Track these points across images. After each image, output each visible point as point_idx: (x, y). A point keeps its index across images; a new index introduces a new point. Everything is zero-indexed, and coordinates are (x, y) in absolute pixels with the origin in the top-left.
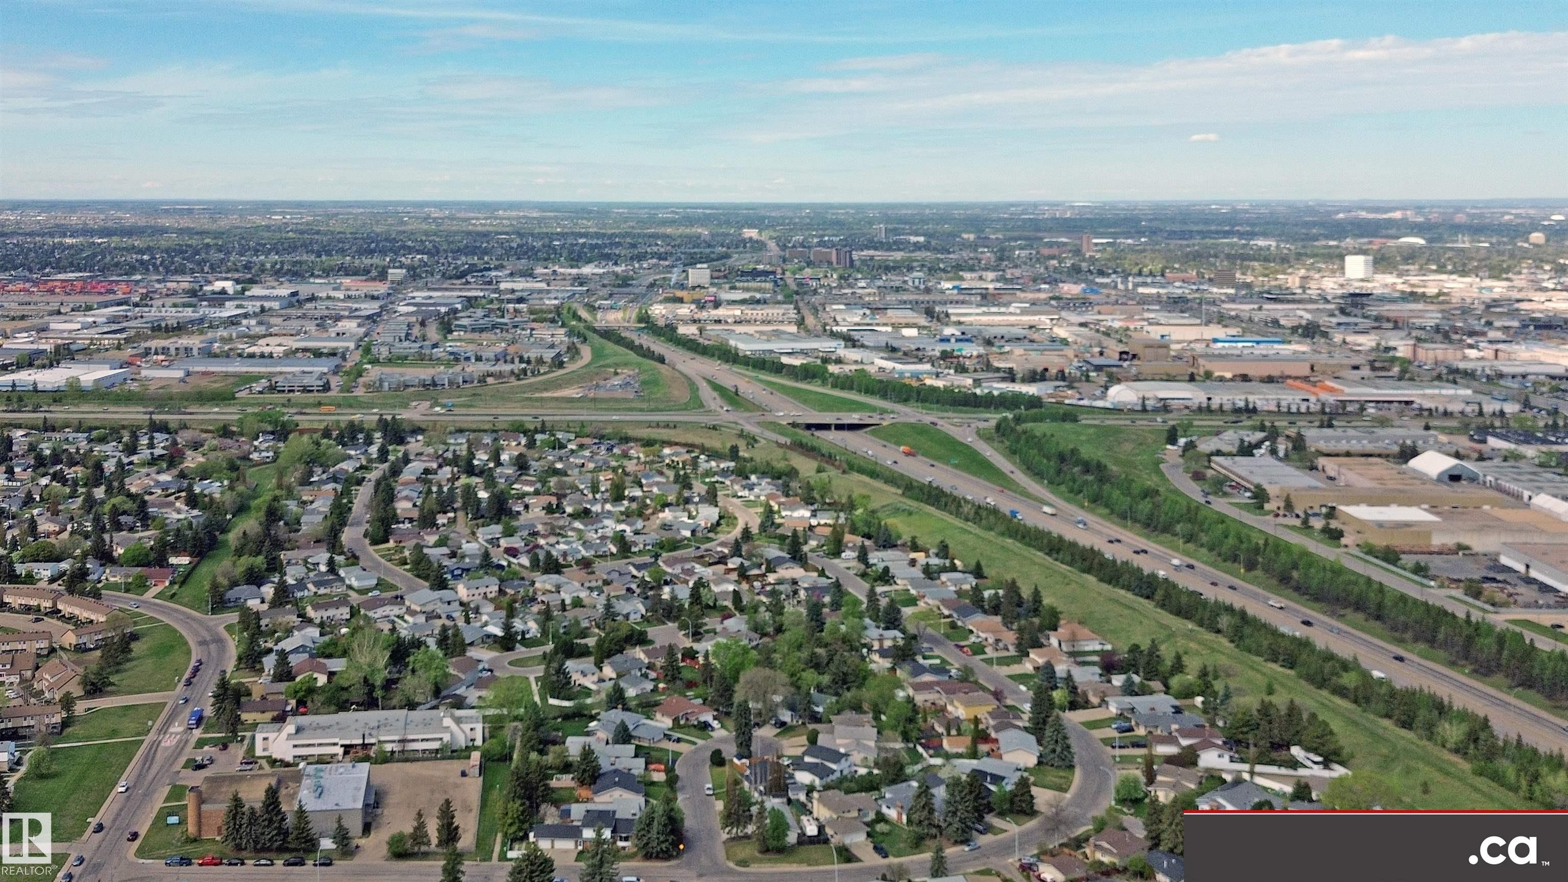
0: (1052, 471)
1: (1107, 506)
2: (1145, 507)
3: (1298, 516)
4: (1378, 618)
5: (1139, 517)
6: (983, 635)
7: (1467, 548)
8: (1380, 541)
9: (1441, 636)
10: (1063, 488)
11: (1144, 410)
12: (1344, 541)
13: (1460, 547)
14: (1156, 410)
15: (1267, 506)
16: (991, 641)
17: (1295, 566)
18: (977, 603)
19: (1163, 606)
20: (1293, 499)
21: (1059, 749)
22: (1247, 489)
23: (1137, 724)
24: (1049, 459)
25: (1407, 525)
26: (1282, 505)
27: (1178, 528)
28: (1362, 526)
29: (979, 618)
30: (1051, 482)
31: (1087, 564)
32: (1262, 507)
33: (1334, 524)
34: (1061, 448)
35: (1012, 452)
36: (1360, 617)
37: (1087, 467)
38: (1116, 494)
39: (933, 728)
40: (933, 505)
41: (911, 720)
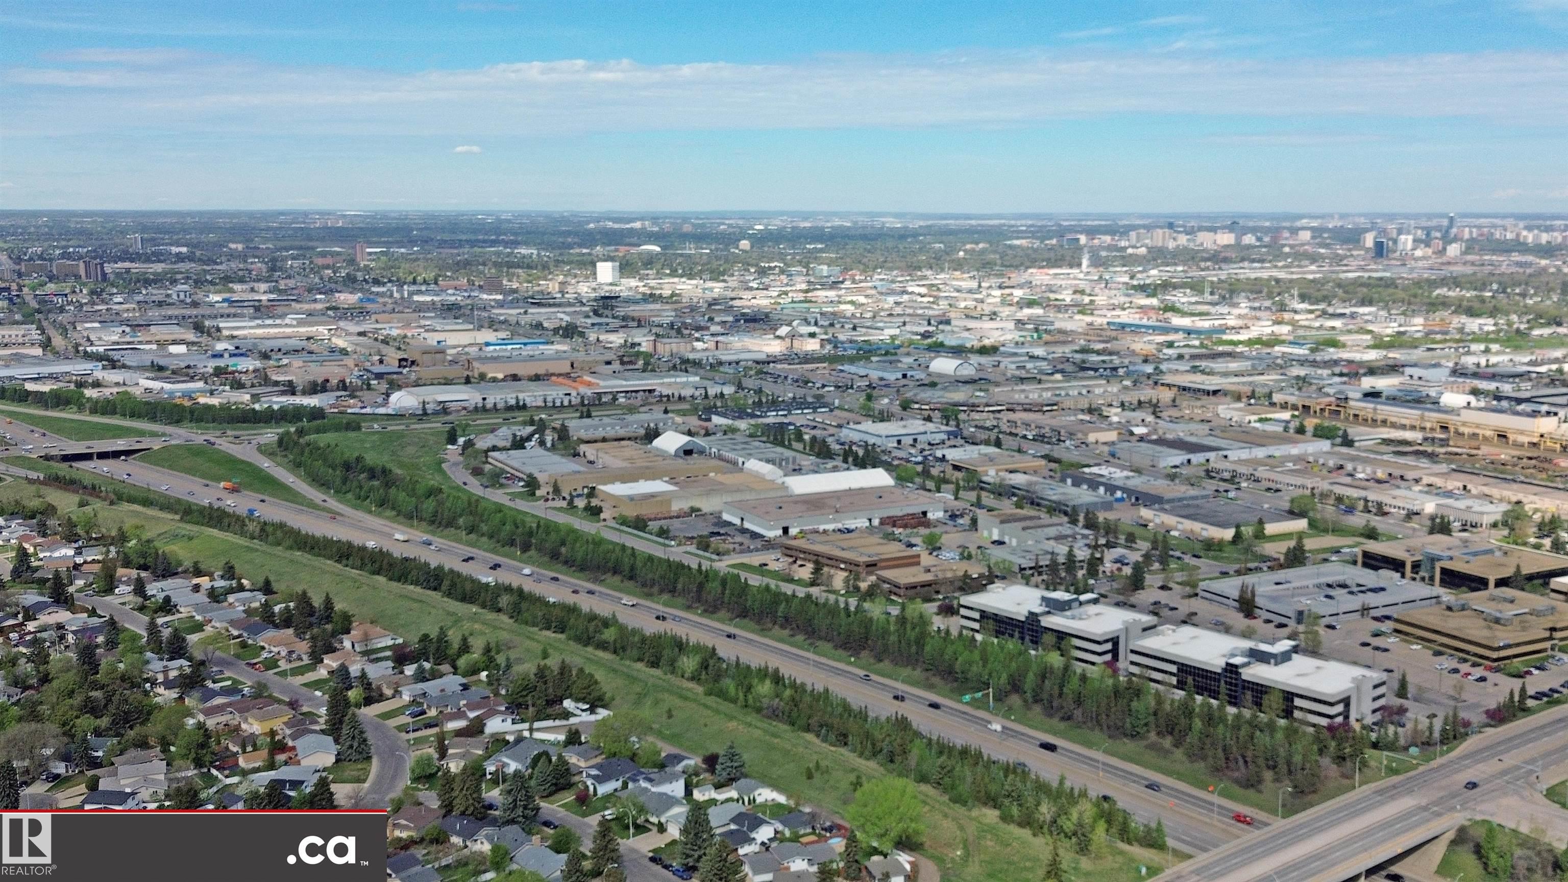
0: (338, 481)
1: (393, 508)
2: (429, 505)
3: (564, 498)
4: (631, 578)
5: (425, 515)
6: (276, 650)
7: (699, 510)
8: (631, 512)
9: (679, 586)
10: (349, 496)
11: (425, 413)
12: (602, 516)
13: (693, 510)
14: (436, 413)
15: (538, 493)
16: (283, 654)
17: (563, 543)
18: (268, 618)
19: (449, 595)
20: (560, 484)
21: (356, 744)
22: (520, 479)
23: (429, 707)
24: (334, 469)
25: (652, 496)
26: (551, 490)
27: (461, 521)
28: (617, 501)
29: (271, 633)
30: (337, 492)
31: (377, 565)
32: (533, 494)
33: (594, 502)
34: (346, 456)
35: (296, 465)
36: (617, 579)
37: (372, 473)
38: (402, 496)
39: (227, 748)
40: (215, 527)
41: (203, 746)
